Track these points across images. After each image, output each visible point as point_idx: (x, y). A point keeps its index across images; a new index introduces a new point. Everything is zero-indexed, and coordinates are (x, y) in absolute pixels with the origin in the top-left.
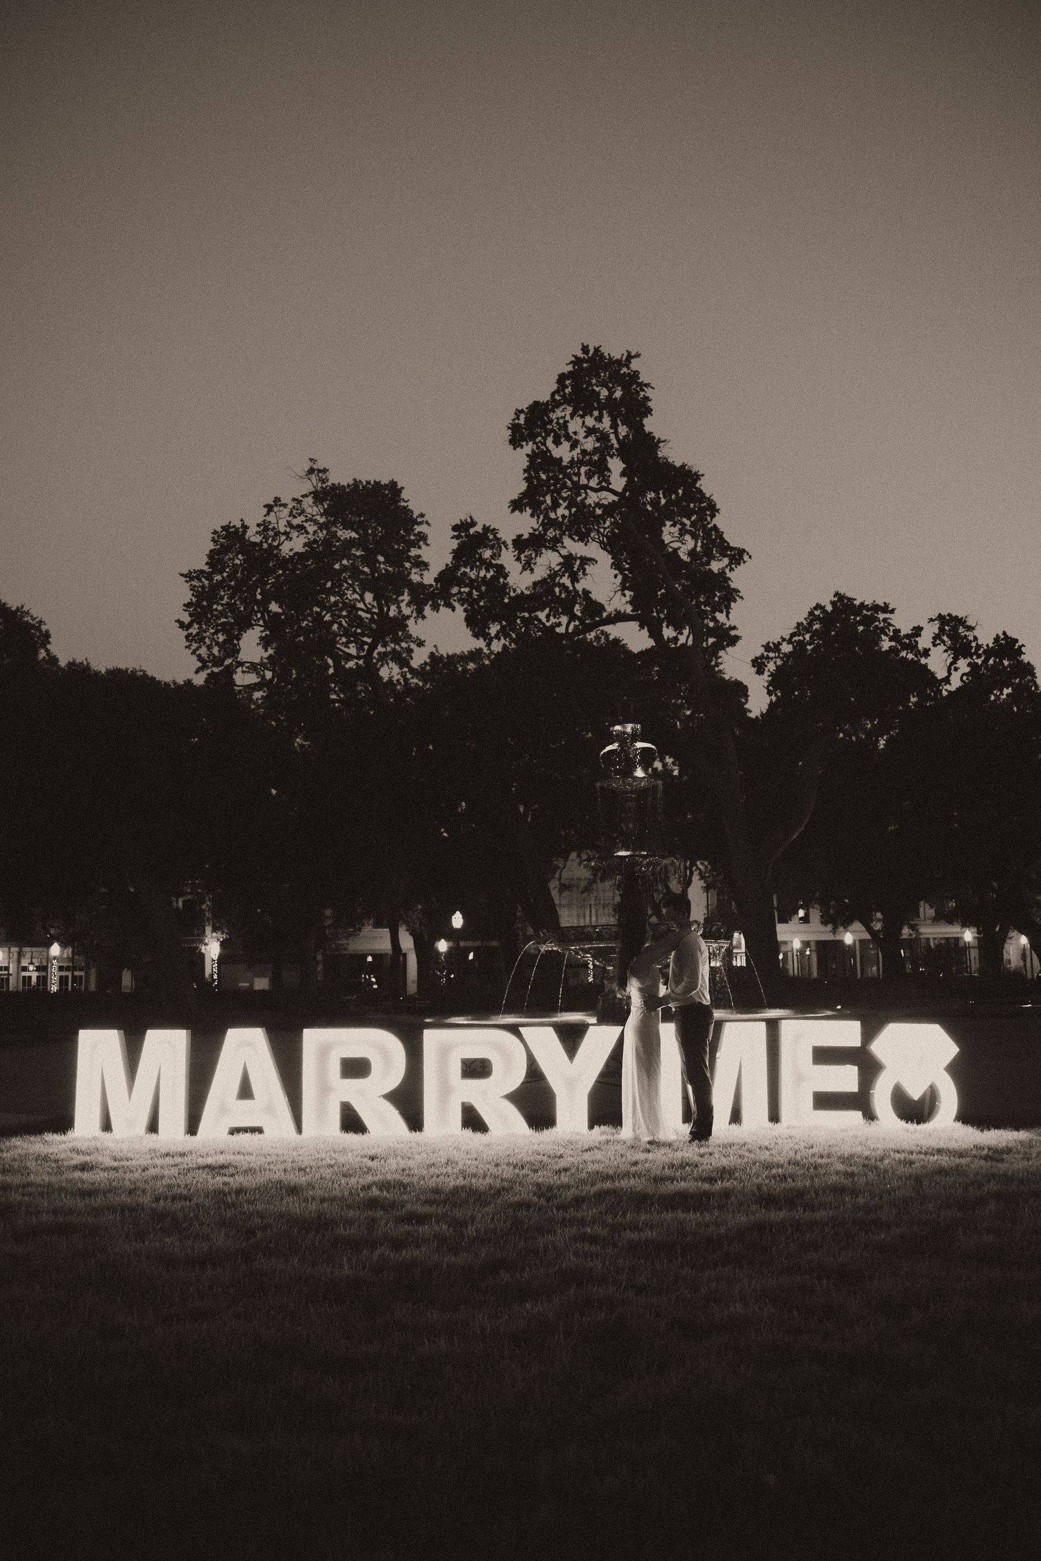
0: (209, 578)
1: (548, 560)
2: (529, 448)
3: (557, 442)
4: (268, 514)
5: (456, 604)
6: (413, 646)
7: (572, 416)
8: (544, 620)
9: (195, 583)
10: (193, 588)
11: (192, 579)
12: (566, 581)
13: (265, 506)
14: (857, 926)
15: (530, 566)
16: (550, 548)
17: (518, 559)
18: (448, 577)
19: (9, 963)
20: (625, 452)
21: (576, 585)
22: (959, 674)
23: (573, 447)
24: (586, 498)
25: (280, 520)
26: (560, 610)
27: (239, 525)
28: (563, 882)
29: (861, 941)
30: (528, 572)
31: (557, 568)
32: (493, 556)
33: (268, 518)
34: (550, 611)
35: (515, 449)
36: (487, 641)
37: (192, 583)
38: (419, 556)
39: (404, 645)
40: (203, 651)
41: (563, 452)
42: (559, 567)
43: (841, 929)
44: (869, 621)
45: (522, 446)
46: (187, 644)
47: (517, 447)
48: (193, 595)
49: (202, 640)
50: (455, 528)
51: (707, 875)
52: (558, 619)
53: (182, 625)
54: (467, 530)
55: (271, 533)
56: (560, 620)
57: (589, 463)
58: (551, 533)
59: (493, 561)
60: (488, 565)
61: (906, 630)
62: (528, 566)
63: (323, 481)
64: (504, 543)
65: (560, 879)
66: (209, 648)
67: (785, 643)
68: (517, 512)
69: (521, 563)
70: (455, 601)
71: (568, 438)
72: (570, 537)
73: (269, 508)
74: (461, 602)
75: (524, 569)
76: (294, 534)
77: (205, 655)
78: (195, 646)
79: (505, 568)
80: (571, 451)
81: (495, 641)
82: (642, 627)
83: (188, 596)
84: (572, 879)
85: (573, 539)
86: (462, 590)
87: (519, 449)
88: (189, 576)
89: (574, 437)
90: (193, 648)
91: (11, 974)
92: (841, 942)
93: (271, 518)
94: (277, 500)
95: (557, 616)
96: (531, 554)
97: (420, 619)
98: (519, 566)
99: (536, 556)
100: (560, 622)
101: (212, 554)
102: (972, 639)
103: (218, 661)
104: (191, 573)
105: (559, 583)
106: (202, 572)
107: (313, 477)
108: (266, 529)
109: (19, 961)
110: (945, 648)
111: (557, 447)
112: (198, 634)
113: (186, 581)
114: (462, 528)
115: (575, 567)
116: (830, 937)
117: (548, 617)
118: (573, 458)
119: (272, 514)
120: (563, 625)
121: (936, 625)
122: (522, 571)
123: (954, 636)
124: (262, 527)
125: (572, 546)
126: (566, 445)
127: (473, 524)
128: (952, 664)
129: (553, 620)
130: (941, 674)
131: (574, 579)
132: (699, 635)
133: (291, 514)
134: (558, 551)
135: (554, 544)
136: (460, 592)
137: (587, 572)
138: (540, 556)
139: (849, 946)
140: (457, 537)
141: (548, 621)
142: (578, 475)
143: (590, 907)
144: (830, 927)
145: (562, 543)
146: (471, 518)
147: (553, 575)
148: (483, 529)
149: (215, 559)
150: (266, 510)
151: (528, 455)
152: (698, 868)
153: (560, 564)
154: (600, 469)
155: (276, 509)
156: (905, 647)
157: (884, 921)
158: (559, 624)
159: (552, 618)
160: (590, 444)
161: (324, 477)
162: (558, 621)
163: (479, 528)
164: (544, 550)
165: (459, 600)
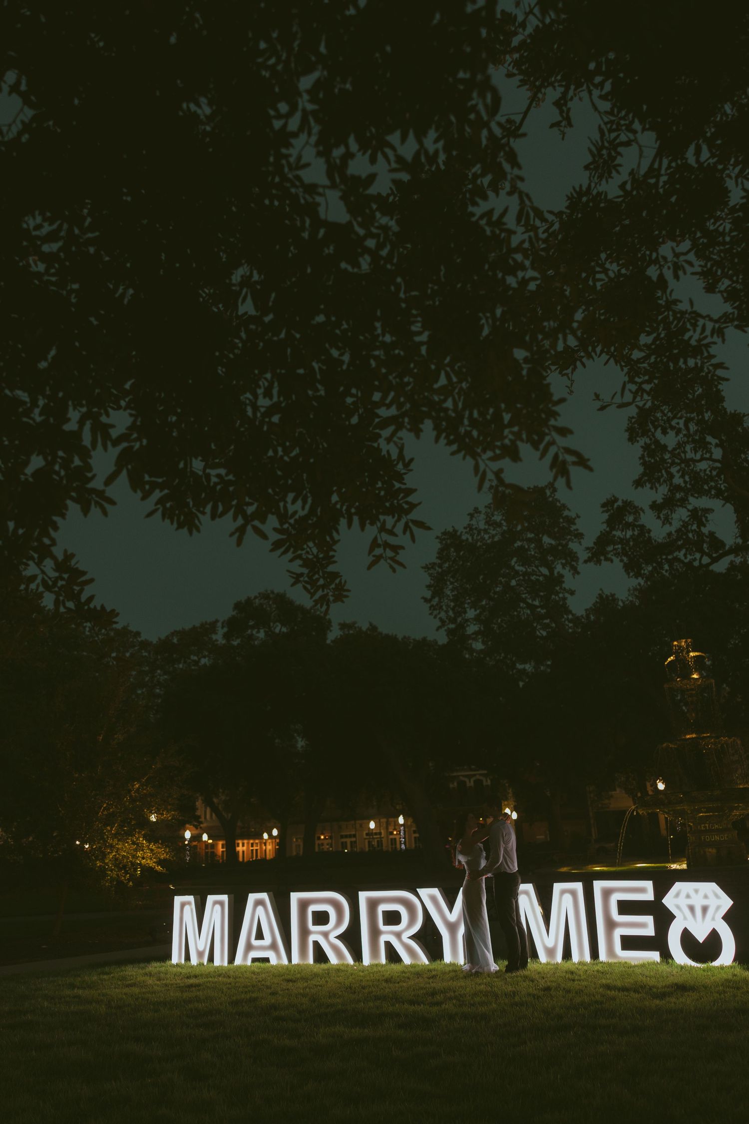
0: (440, 566)
1: (681, 514)
2: (642, 441)
3: (664, 432)
4: (471, 519)
5: (614, 558)
6: (567, 595)
8: (683, 558)
9: (431, 571)
10: (430, 575)
11: (429, 569)
12: (695, 527)
13: (468, 515)
15: (668, 521)
16: (680, 506)
17: (659, 517)
18: (603, 541)
19: (380, 830)
21: (702, 528)
23: (677, 434)
24: (694, 468)
25: (480, 522)
26: (694, 550)
27: (452, 530)
30: (667, 525)
32: (635, 520)
33: (471, 522)
34: (686, 551)
35: (633, 444)
36: (644, 579)
37: (429, 571)
38: (577, 530)
39: (561, 595)
40: (443, 615)
42: (688, 518)
45: (638, 442)
46: (430, 612)
47: (635, 442)
48: (431, 579)
49: (441, 608)
50: (603, 506)
52: (693, 555)
53: (426, 600)
54: (612, 506)
55: (475, 531)
56: (695, 556)
57: (694, 441)
58: (678, 496)
59: (636, 523)
60: (631, 526)
62: (667, 521)
64: (642, 509)
66: (447, 612)
68: (639, 488)
69: (661, 520)
70: (612, 555)
71: (672, 428)
72: (692, 495)
73: (471, 516)
74: (617, 556)
75: (664, 524)
77: (444, 617)
78: (436, 612)
79: (646, 527)
80: (676, 437)
83: (428, 580)
85: (694, 497)
86: (617, 547)
87: (636, 444)
88: (427, 568)
89: (677, 426)
90: (434, 614)
91: (383, 838)
93: (474, 522)
94: (475, 509)
95: (693, 554)
96: (667, 513)
97: (576, 575)
98: (659, 523)
99: (672, 513)
100: (695, 558)
101: (440, 552)
103: (453, 621)
104: (427, 565)
105: (691, 529)
106: (434, 564)
108: (471, 529)
109: (387, 828)
111: (665, 436)
112: (437, 604)
113: (425, 571)
114: (608, 504)
115: (699, 516)
117: (685, 555)
118: (679, 441)
119: (474, 519)
120: (697, 560)
122: (663, 525)
124: (468, 529)
125: (696, 502)
127: (616, 500)
129: (689, 557)
131: (701, 525)
133: (486, 517)
134: (686, 507)
135: (683, 502)
136: (614, 549)
137: (708, 519)
138: (675, 513)
140: (607, 511)
141: (686, 558)
142: (685, 452)
145: (688, 501)
146: (614, 496)
147: (685, 525)
148: (623, 503)
149: (442, 554)
150: (469, 517)
151: (642, 447)
153: (689, 516)
154: (703, 445)
155: (476, 515)
158: (695, 560)
162: (694, 557)
163: (620, 503)
164: (677, 509)
165: (615, 555)
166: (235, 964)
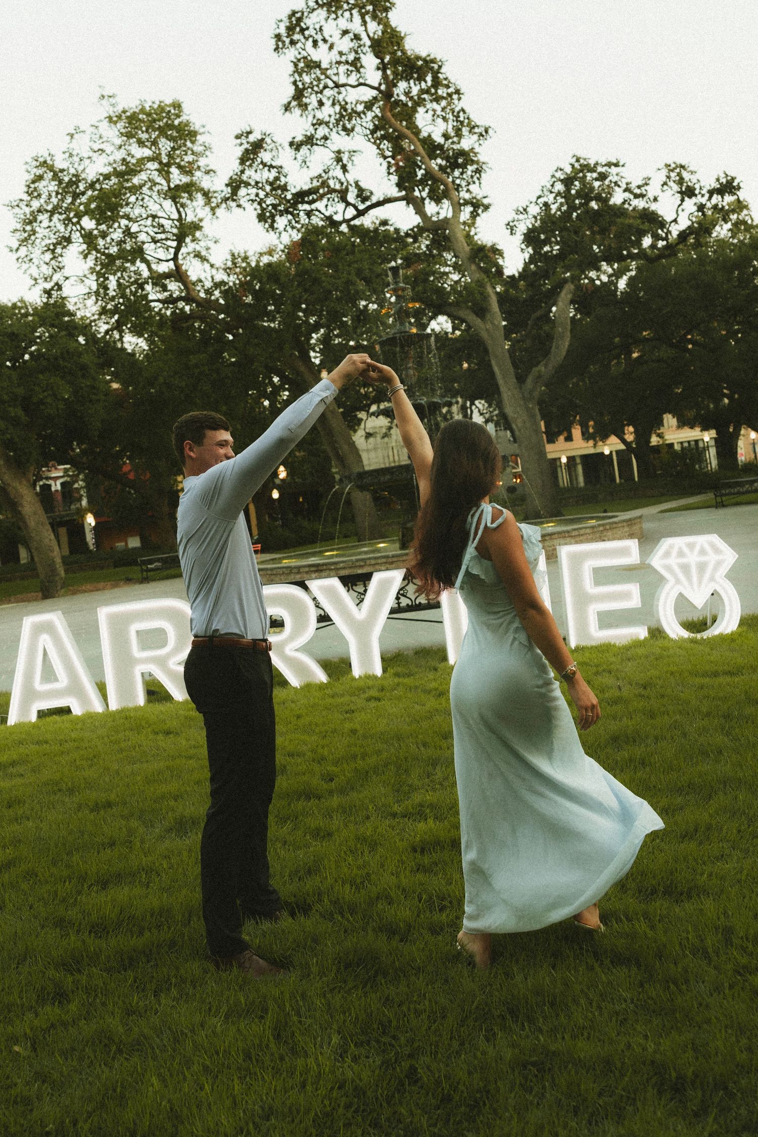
0: (29, 205)
2: (291, 54)
3: (316, 46)
4: (70, 141)
5: (246, 205)
6: (211, 244)
7: (327, 19)
8: (323, 210)
9: (17, 211)
10: (16, 216)
11: (14, 207)
12: (338, 172)
13: (67, 135)
14: (613, 439)
15: (306, 163)
16: (321, 145)
17: (295, 159)
18: (235, 185)
20: (377, 47)
21: (347, 176)
22: (687, 213)
23: (330, 49)
24: (346, 96)
25: (82, 146)
26: (336, 200)
27: (46, 155)
28: (367, 431)
29: (618, 452)
30: (305, 169)
31: (329, 163)
32: (273, 158)
33: (71, 146)
35: (279, 56)
37: (14, 211)
38: (208, 165)
39: (202, 244)
40: (35, 272)
41: (321, 55)
42: (331, 162)
43: (601, 443)
44: (602, 177)
45: (285, 54)
46: (19, 265)
47: (281, 54)
48: (17, 222)
49: (31, 261)
50: (237, 138)
51: (485, 411)
52: (334, 206)
53: (11, 250)
54: (247, 138)
55: (76, 159)
56: (337, 208)
57: (346, 62)
58: (322, 131)
59: (273, 163)
60: (269, 167)
61: (636, 182)
62: (304, 164)
63: (113, 105)
64: (281, 145)
65: (365, 429)
66: (39, 267)
67: (533, 205)
68: (288, 114)
69: (298, 161)
70: (244, 201)
71: (325, 41)
72: (338, 133)
73: (71, 136)
74: (250, 202)
75: (301, 167)
76: (95, 156)
77: (35, 274)
78: (25, 266)
79: (284, 168)
80: (328, 53)
81: (284, 233)
82: (408, 203)
83: (13, 224)
84: (375, 428)
85: (340, 135)
86: (250, 191)
87: (283, 56)
88: (10, 206)
89: (330, 39)
90: (22, 269)
92: (602, 453)
93: (74, 145)
94: (76, 128)
96: (306, 153)
97: (215, 220)
98: (297, 164)
99: (310, 154)
100: (337, 211)
101: (27, 184)
102: (696, 181)
103: (47, 278)
104: (11, 202)
105: (332, 176)
106: (20, 201)
107: (104, 102)
108: (71, 155)
110: (673, 192)
111: (316, 51)
112: (26, 256)
113: (9, 210)
114: (242, 136)
115: (344, 159)
116: (592, 451)
118: (331, 60)
119: (74, 141)
120: (339, 211)
121: (664, 172)
122: (300, 169)
123: (681, 181)
124: (67, 154)
126: (324, 47)
127: (252, 131)
128: (679, 206)
129: (331, 209)
130: (669, 218)
131: (344, 168)
132: (458, 206)
133: (91, 140)
134: (328, 148)
135: (325, 142)
136: (248, 194)
137: (354, 163)
138: (314, 154)
139: (607, 455)
140: (239, 145)
142: (338, 74)
143: (393, 449)
144: (591, 443)
145: (332, 140)
146: (249, 126)
147: (327, 169)
148: (261, 135)
149: (31, 189)
150: (68, 138)
151: (291, 61)
152: (477, 407)
153: (331, 159)
154: (356, 65)
155: (76, 136)
156: (636, 196)
157: (636, 432)
158: (337, 213)
159: (329, 207)
160: (345, 44)
161: (114, 102)
162: (335, 210)
163: (257, 135)
164: (316, 148)
165: (248, 201)
166: (9, 724)
